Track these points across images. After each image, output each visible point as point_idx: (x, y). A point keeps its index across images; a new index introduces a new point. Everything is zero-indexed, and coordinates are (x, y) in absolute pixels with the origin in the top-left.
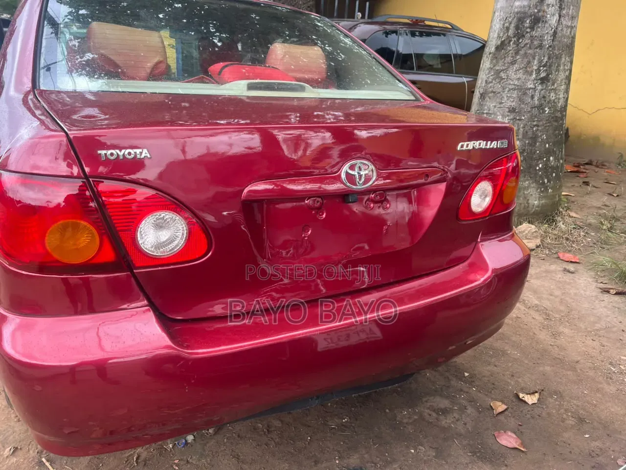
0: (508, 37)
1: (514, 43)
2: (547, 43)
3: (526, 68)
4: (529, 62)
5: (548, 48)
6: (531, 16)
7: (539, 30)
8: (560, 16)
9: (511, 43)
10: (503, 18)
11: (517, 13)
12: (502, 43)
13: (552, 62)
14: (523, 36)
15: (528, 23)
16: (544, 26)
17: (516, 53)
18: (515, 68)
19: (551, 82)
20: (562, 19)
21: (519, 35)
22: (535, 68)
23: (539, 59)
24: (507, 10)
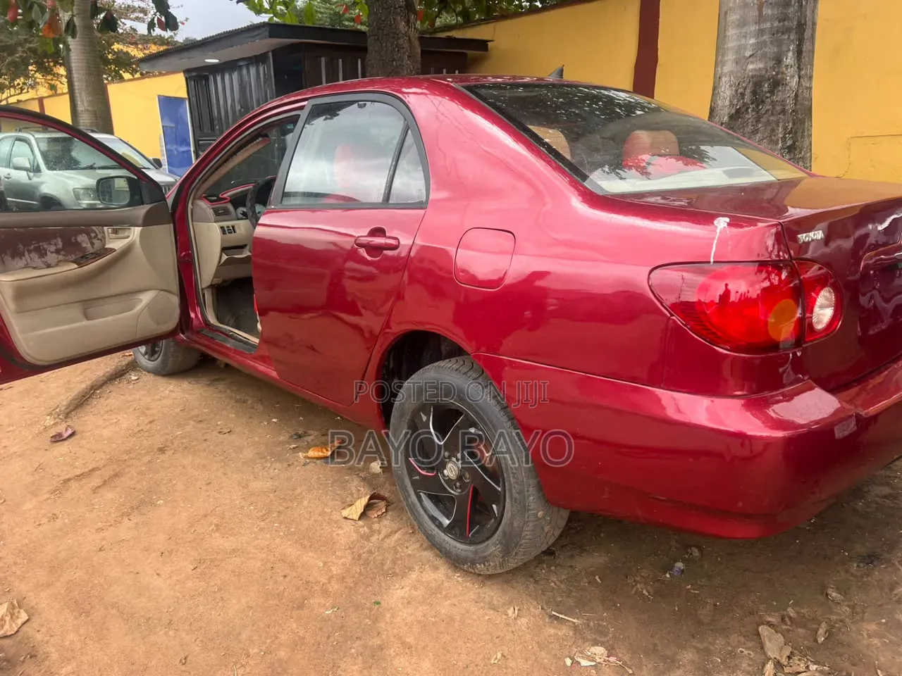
0: (744, 104)
1: (753, 110)
2: (789, 108)
3: (770, 137)
4: (773, 130)
5: (791, 113)
6: (769, 79)
7: (780, 93)
8: (799, 78)
9: (750, 110)
10: (735, 84)
11: (752, 77)
12: (738, 111)
13: (797, 128)
14: (763, 102)
15: (766, 87)
16: (785, 90)
17: (756, 121)
18: (757, 138)
19: (798, 150)
20: (802, 80)
21: (758, 100)
22: (781, 136)
23: (784, 126)
24: (739, 75)
